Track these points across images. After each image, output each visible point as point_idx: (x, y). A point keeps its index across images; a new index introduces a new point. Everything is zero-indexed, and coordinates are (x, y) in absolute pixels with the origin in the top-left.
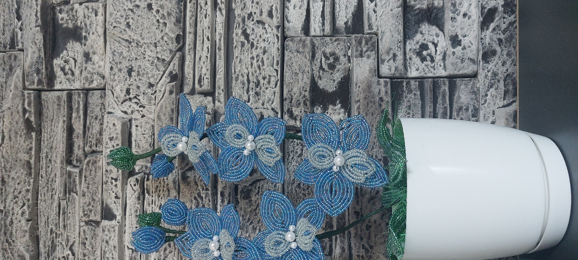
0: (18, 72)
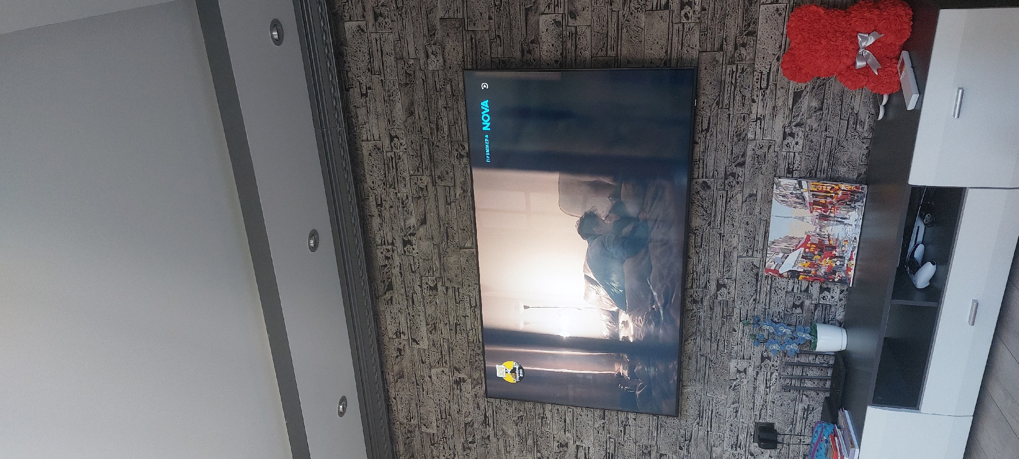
0: (709, 296)
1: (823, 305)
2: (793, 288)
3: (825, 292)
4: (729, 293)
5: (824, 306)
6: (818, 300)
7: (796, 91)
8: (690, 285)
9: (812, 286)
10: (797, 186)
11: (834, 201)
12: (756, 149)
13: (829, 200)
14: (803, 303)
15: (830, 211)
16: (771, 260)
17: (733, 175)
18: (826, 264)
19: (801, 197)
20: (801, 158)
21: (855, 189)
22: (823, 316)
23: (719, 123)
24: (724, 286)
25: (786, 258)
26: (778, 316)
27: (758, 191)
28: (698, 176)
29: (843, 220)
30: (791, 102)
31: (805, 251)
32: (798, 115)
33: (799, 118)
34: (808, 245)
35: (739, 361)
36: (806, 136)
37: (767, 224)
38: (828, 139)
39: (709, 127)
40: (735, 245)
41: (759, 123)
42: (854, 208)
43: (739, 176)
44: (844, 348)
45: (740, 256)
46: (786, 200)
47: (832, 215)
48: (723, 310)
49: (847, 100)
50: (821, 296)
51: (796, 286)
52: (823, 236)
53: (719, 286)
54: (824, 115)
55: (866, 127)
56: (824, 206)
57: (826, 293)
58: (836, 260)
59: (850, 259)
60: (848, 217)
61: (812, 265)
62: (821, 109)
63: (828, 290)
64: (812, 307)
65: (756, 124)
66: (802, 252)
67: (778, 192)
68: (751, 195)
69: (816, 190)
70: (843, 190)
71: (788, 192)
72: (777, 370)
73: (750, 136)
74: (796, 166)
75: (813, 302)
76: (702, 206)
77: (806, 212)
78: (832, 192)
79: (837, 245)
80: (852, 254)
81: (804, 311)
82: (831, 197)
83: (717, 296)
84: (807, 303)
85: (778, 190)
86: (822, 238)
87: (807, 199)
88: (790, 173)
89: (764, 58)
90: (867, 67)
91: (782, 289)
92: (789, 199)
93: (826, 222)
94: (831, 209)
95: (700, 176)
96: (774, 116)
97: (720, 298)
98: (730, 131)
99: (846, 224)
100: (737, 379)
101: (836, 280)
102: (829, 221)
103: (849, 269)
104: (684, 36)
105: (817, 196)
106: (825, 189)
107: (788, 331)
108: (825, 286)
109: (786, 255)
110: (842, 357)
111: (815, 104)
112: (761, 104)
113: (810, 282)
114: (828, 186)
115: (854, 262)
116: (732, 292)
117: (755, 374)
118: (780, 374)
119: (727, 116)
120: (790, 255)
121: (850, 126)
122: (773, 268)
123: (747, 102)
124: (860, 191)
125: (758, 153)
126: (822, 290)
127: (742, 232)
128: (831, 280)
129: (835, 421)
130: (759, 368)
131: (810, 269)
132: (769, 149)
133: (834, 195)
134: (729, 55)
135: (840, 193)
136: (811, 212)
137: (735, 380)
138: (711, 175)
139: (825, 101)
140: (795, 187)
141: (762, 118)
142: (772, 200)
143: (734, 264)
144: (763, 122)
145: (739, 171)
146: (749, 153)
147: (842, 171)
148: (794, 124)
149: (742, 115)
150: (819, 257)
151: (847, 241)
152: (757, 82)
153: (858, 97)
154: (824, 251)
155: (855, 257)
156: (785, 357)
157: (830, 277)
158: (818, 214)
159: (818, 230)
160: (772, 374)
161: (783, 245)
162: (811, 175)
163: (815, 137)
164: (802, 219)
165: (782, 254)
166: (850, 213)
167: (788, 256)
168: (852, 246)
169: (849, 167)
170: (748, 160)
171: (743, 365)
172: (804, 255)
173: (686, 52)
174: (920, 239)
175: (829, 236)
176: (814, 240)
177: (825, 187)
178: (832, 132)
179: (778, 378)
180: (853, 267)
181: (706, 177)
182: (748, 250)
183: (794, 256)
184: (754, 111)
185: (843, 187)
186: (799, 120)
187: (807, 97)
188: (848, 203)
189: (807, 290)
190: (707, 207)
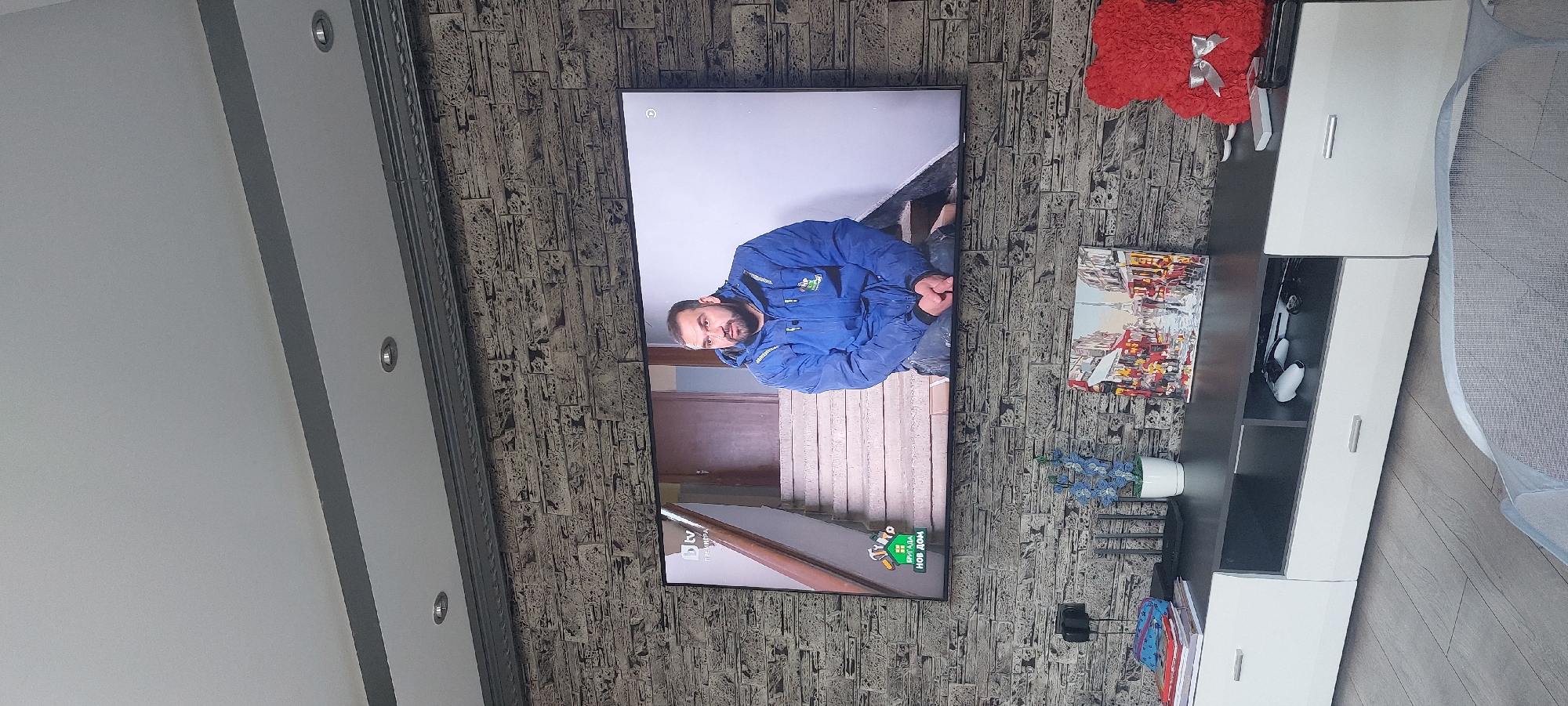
0: (988, 422)
1: (1150, 430)
2: (1108, 408)
3: (1153, 411)
4: (1017, 417)
5: (1152, 432)
6: (1142, 424)
7: (1107, 120)
8: (961, 407)
9: (1134, 403)
10: (1111, 258)
11: (1163, 279)
12: (1053, 206)
13: (1156, 278)
14: (1122, 428)
15: (1157, 294)
16: (1076, 367)
17: (1020, 243)
18: (1153, 371)
19: (1116, 275)
20: (1116, 217)
21: (1192, 261)
22: (1151, 446)
23: (998, 168)
24: (1011, 407)
25: (1097, 365)
26: (1088, 449)
27: (1057, 267)
28: (970, 247)
29: (1177, 307)
30: (1100, 136)
31: (1123, 353)
32: (1111, 156)
33: (1113, 160)
34: (1128, 345)
35: (1034, 515)
36: (1122, 185)
37: (1070, 315)
38: (1153, 190)
39: (984, 173)
40: (1024, 347)
41: (1057, 168)
42: (1191, 289)
43: (1028, 245)
44: (1180, 492)
45: (1033, 363)
46: (1096, 279)
47: (1161, 300)
48: (1009, 442)
49: (1179, 133)
50: (1147, 417)
51: (1112, 404)
52: (1148, 330)
53: (1003, 407)
54: (1147, 155)
55: (1207, 171)
56: (1150, 287)
57: (1154, 413)
58: (1167, 364)
59: (1187, 363)
60: (1182, 302)
61: (1133, 374)
62: (1143, 146)
63: (1157, 408)
64: (1135, 434)
65: (1052, 169)
66: (1120, 354)
67: (1085, 268)
68: (1045, 274)
69: (1137, 263)
70: (1175, 264)
71: (1098, 268)
72: (1087, 527)
73: (1043, 186)
74: (1109, 229)
75: (1137, 427)
76: (977, 291)
77: (1123, 297)
78: (1160, 266)
79: (1168, 343)
80: (1189, 356)
81: (1124, 440)
82: (1159, 273)
83: (1000, 422)
84: (1128, 428)
85: (1084, 265)
86: (1147, 334)
87: (1125, 277)
88: (1101, 237)
89: (1061, 71)
90: (1205, 85)
91: (1092, 408)
92: (1101, 279)
93: (1152, 310)
94: (1159, 292)
95: (974, 247)
96: (1077, 155)
97: (1004, 424)
98: (1015, 180)
99: (1180, 313)
100: (1031, 542)
101: (1167, 393)
102: (1156, 309)
103: (1185, 377)
104: (946, 40)
105: (1139, 273)
106: (1150, 263)
107: (1102, 471)
108: (1152, 403)
109: (1097, 359)
110: (1177, 503)
111: (1134, 139)
112: (1058, 140)
113: (1132, 399)
114: (1154, 258)
115: (1191, 367)
116: (1022, 414)
117: (1056, 534)
118: (1091, 533)
119: (1010, 157)
120: (1103, 359)
121: (1183, 171)
122: (1078, 379)
123: (1039, 137)
124: (1199, 264)
125: (1056, 210)
126: (1148, 408)
127: (1035, 329)
128: (1160, 394)
129: (1170, 597)
130: (1063, 524)
131: (1130, 379)
132: (1070, 206)
133: (1162, 271)
134: (1011, 67)
135: (1171, 268)
136: (1132, 297)
137: (1028, 544)
138: (989, 245)
139: (1149, 133)
140: (1108, 261)
141: (1060, 159)
142: (1075, 280)
143: (1024, 374)
144: (1061, 165)
145: (1029, 238)
146: (1043, 211)
147: (1174, 236)
148: (1105, 168)
149: (1032, 156)
150: (1142, 361)
151: (1182, 337)
152: (1052, 108)
153: (1194, 129)
154: (1150, 352)
155: (1193, 360)
156: (1098, 507)
157: (1159, 389)
158: (1140, 298)
159: (1141, 323)
160: (1080, 533)
161: (1092, 346)
162: (1130, 242)
163: (1135, 187)
164: (1119, 306)
165: (1092, 359)
166: (1185, 297)
167: (1100, 360)
168: (1190, 344)
169: (1183, 230)
170: (1042, 221)
171: (1040, 521)
172: (1122, 358)
173: (950, 63)
174: (1282, 331)
175: (1157, 331)
176: (1136, 336)
177: (1150, 260)
178: (1160, 179)
179: (1089, 538)
180: (1191, 374)
181: (982, 249)
182: (1043, 354)
183: (1108, 361)
184: (1048, 150)
185: (1175, 259)
186: (1112, 163)
187: (1123, 129)
188: (1182, 282)
189: (1128, 409)
190: (983, 292)
